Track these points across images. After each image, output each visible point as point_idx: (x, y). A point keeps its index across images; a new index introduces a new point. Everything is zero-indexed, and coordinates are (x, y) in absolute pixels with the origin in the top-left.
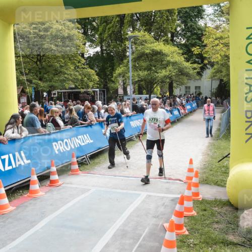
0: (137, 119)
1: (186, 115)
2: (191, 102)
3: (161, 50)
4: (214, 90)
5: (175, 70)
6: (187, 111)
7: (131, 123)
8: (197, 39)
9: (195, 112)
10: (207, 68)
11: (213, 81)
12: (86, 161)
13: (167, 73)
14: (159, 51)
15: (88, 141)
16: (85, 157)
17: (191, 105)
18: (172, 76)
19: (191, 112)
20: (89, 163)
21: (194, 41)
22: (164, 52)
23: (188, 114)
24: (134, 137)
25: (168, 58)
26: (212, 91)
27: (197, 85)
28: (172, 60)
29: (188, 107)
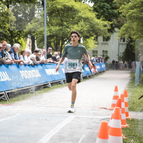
0: (52, 68)
1: (96, 74)
2: (101, 62)
3: (72, 6)
4: (121, 54)
5: (87, 26)
6: (97, 70)
7: (46, 70)
8: (105, 2)
9: (104, 73)
10: (115, 31)
11: (120, 46)
12: (4, 98)
13: (79, 29)
14: (71, 7)
15: (6, 79)
16: (4, 93)
17: (101, 66)
18: (84, 31)
19: (100, 72)
20: (8, 100)
21: (102, 4)
22: (75, 8)
23: (98, 73)
24: (50, 84)
25: (80, 14)
26: (120, 55)
27: (105, 50)
28: (83, 16)
29: (98, 67)
